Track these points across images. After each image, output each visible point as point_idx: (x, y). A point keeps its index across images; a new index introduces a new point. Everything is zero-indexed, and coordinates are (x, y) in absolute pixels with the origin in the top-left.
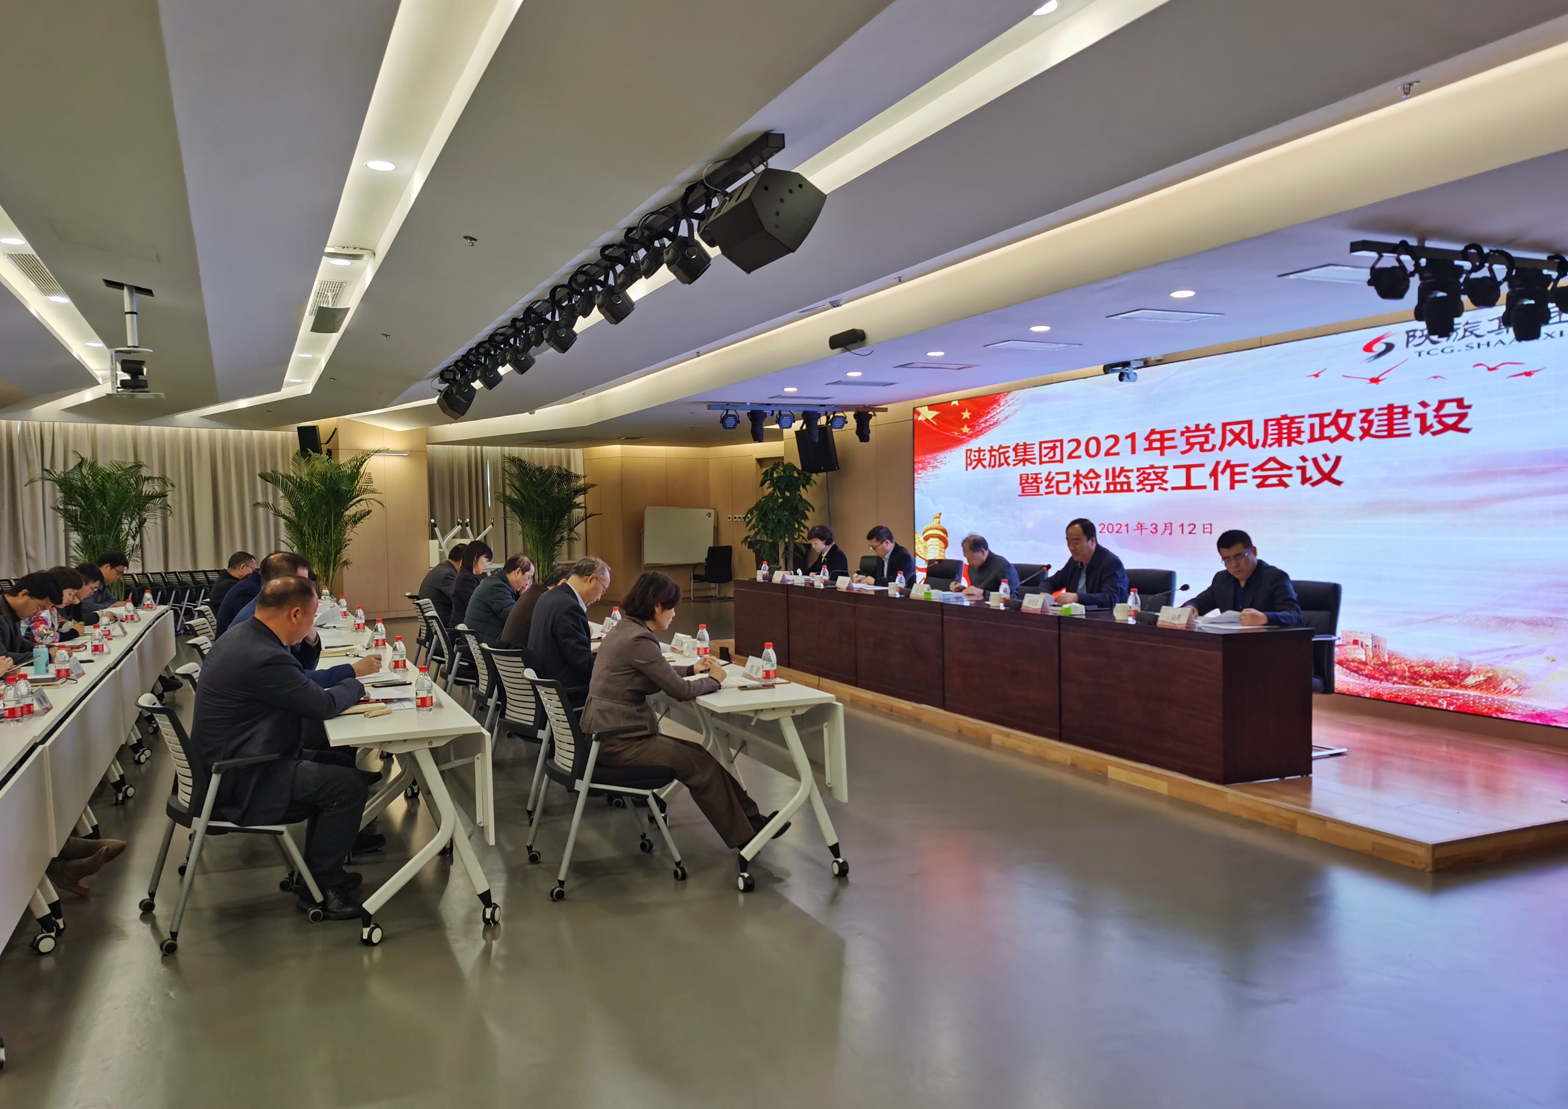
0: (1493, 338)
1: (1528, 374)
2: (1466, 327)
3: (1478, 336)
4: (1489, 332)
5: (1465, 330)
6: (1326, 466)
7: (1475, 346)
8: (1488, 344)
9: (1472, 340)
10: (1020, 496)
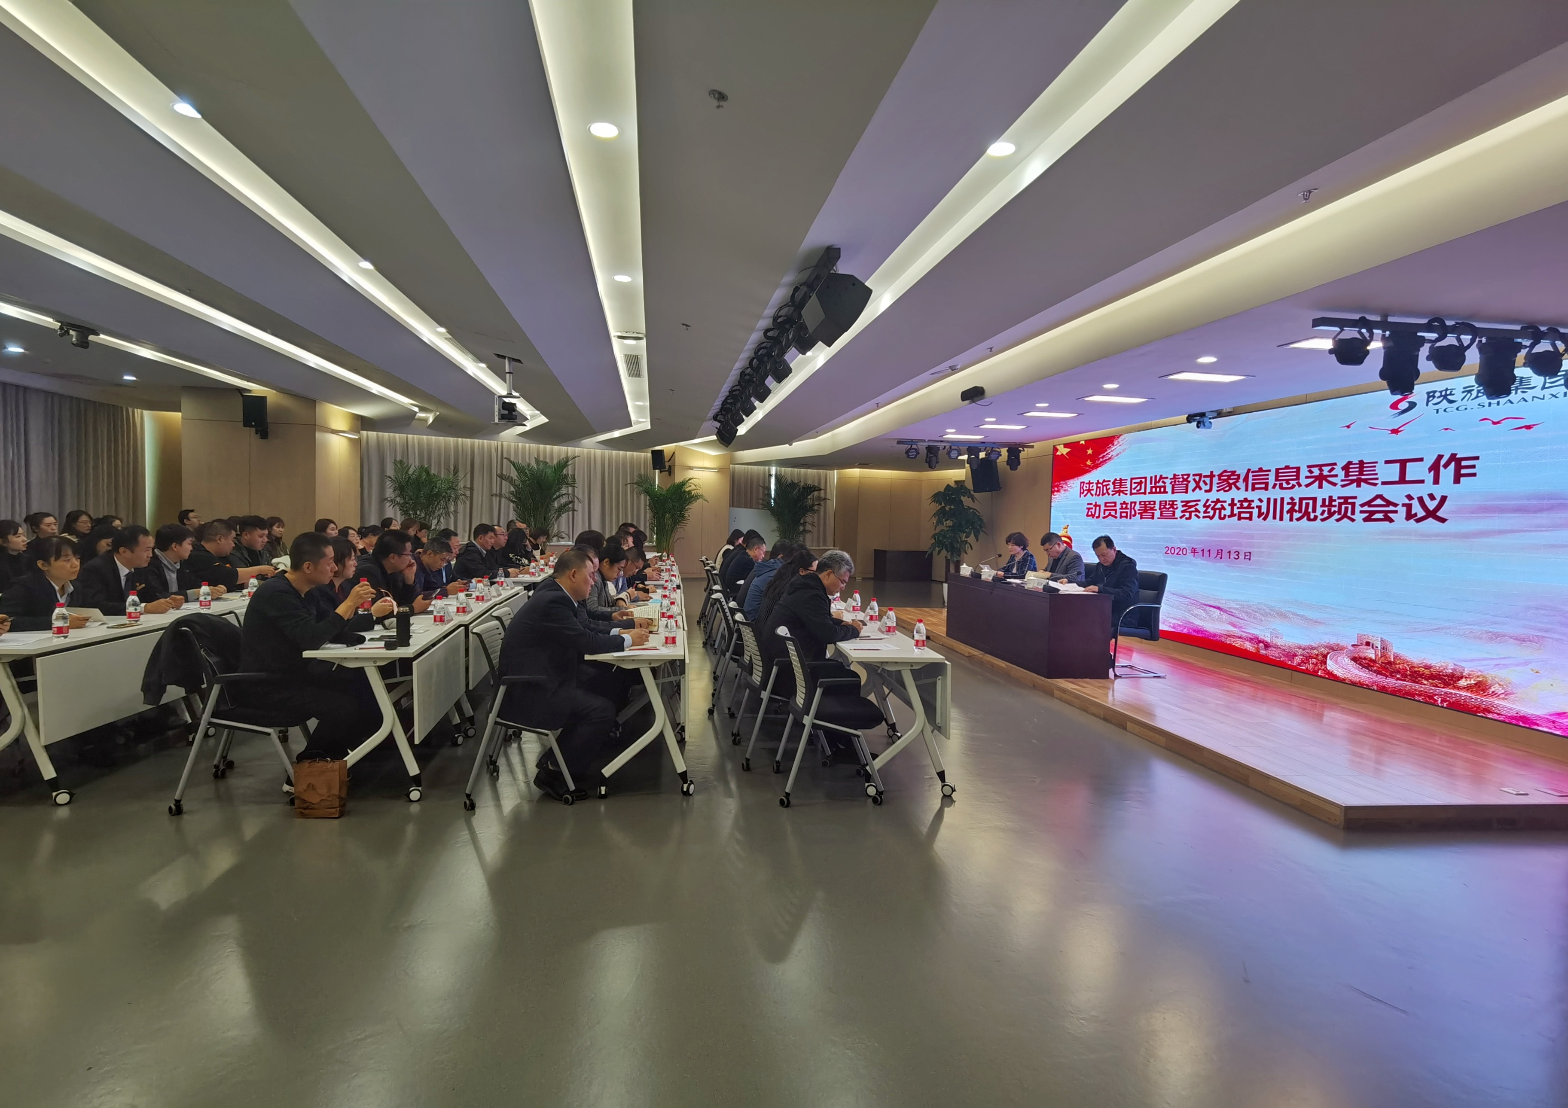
1: (1528, 427)
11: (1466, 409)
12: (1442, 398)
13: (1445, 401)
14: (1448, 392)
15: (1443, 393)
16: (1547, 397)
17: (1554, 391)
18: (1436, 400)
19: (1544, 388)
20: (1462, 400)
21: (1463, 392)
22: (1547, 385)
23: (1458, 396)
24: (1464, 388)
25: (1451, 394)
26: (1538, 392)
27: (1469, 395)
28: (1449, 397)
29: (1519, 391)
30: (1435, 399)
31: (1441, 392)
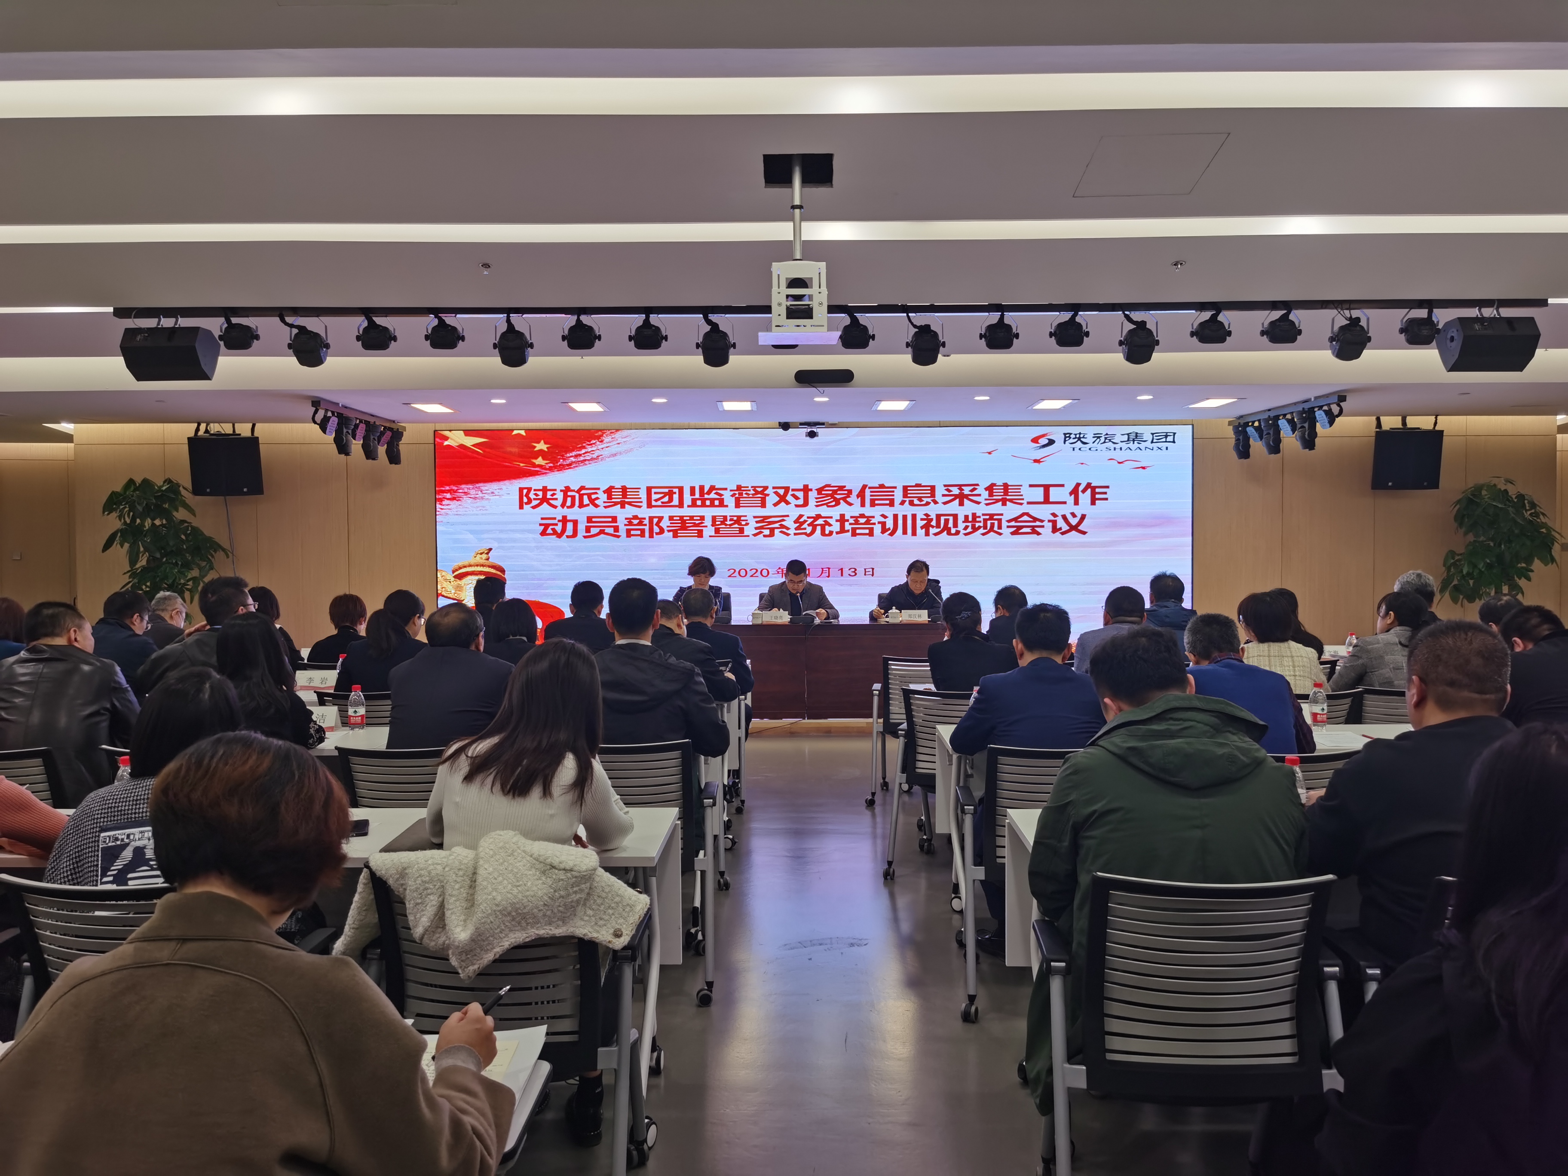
0: (1124, 446)
1: (1144, 468)
2: (1106, 436)
3: (1114, 443)
4: (1121, 442)
5: (1106, 438)
7: (1113, 449)
8: (1121, 449)
9: (1110, 445)
11: (1096, 450)
12: (1076, 439)
13: (1079, 442)
14: (1081, 436)
15: (1077, 436)
16: (1156, 448)
17: (1160, 444)
19: (1152, 442)
20: (1094, 442)
21: (1093, 437)
22: (1155, 440)
23: (1090, 439)
25: (1084, 437)
26: (1148, 444)
27: (1098, 440)
28: (1082, 439)
30: (1071, 439)
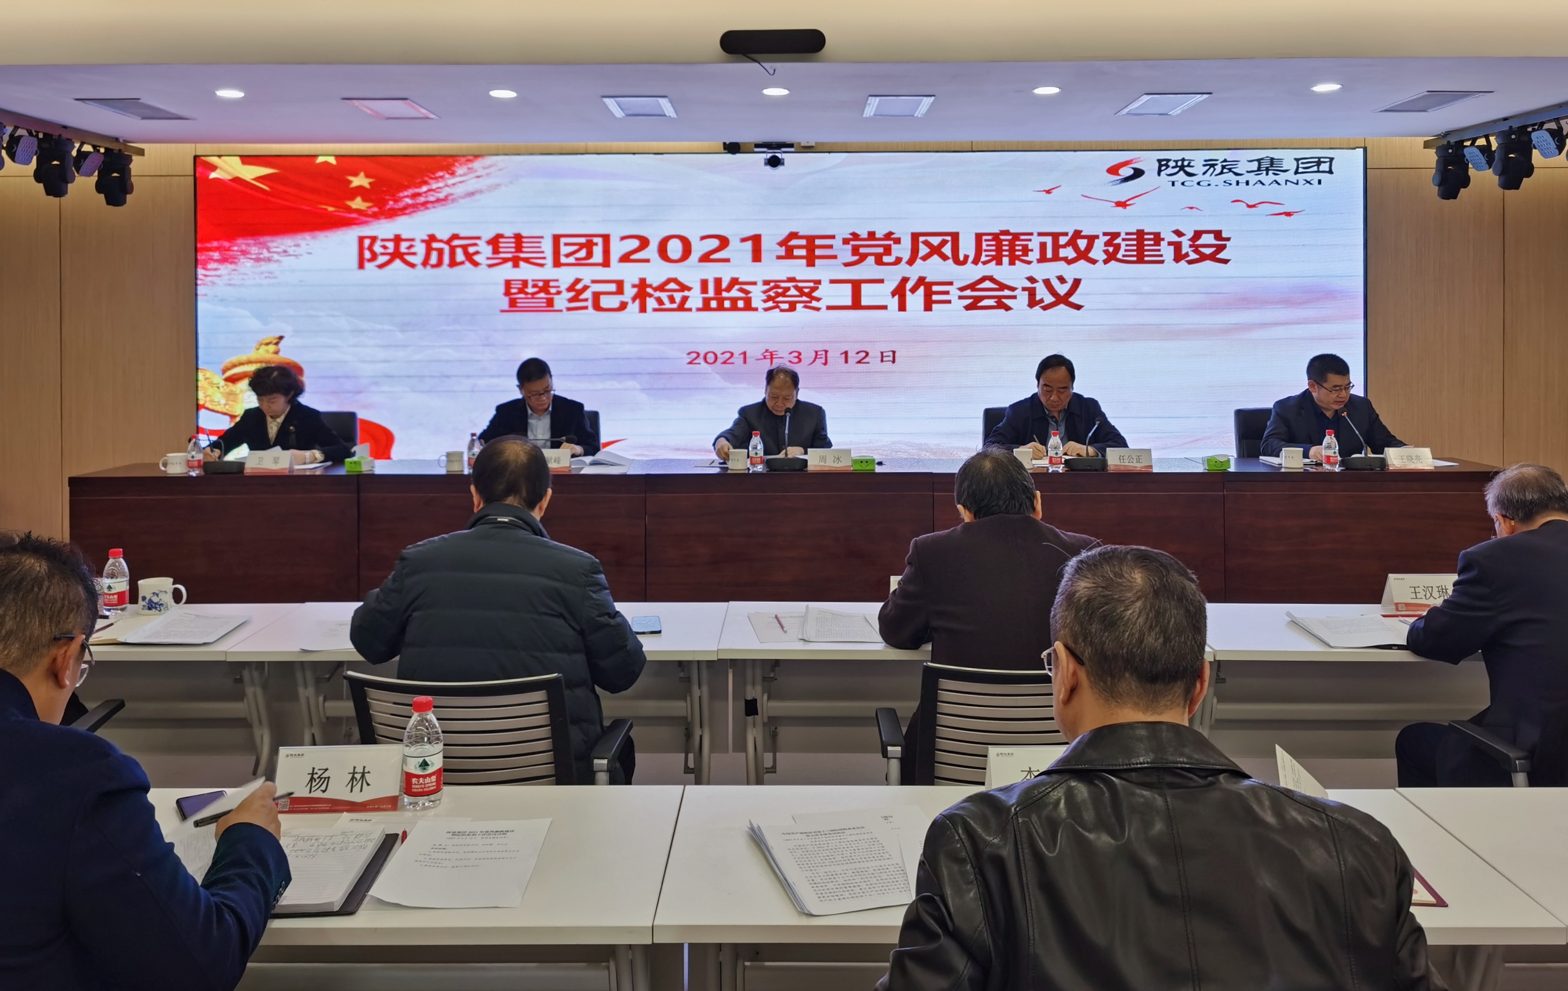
0: (1253, 178)
1: (1288, 214)
2: (1224, 164)
3: (1236, 174)
4: (1248, 172)
5: (1223, 167)
6: (1063, 290)
7: (1234, 183)
8: (1247, 183)
9: (1230, 177)
10: (503, 311)
11: (1209, 185)
12: (1177, 169)
13: (1182, 172)
14: (1186, 163)
15: (1180, 163)
16: (1301, 182)
17: (1308, 177)
18: (1170, 171)
19: (1296, 172)
20: (1204, 173)
21: (1204, 165)
22: (1300, 170)
23: (1198, 168)
24: (1206, 161)
25: (1189, 166)
26: (1290, 176)
27: (1212, 169)
28: (1187, 169)
29: (1270, 172)
30: (1169, 169)
31: (1176, 161)
